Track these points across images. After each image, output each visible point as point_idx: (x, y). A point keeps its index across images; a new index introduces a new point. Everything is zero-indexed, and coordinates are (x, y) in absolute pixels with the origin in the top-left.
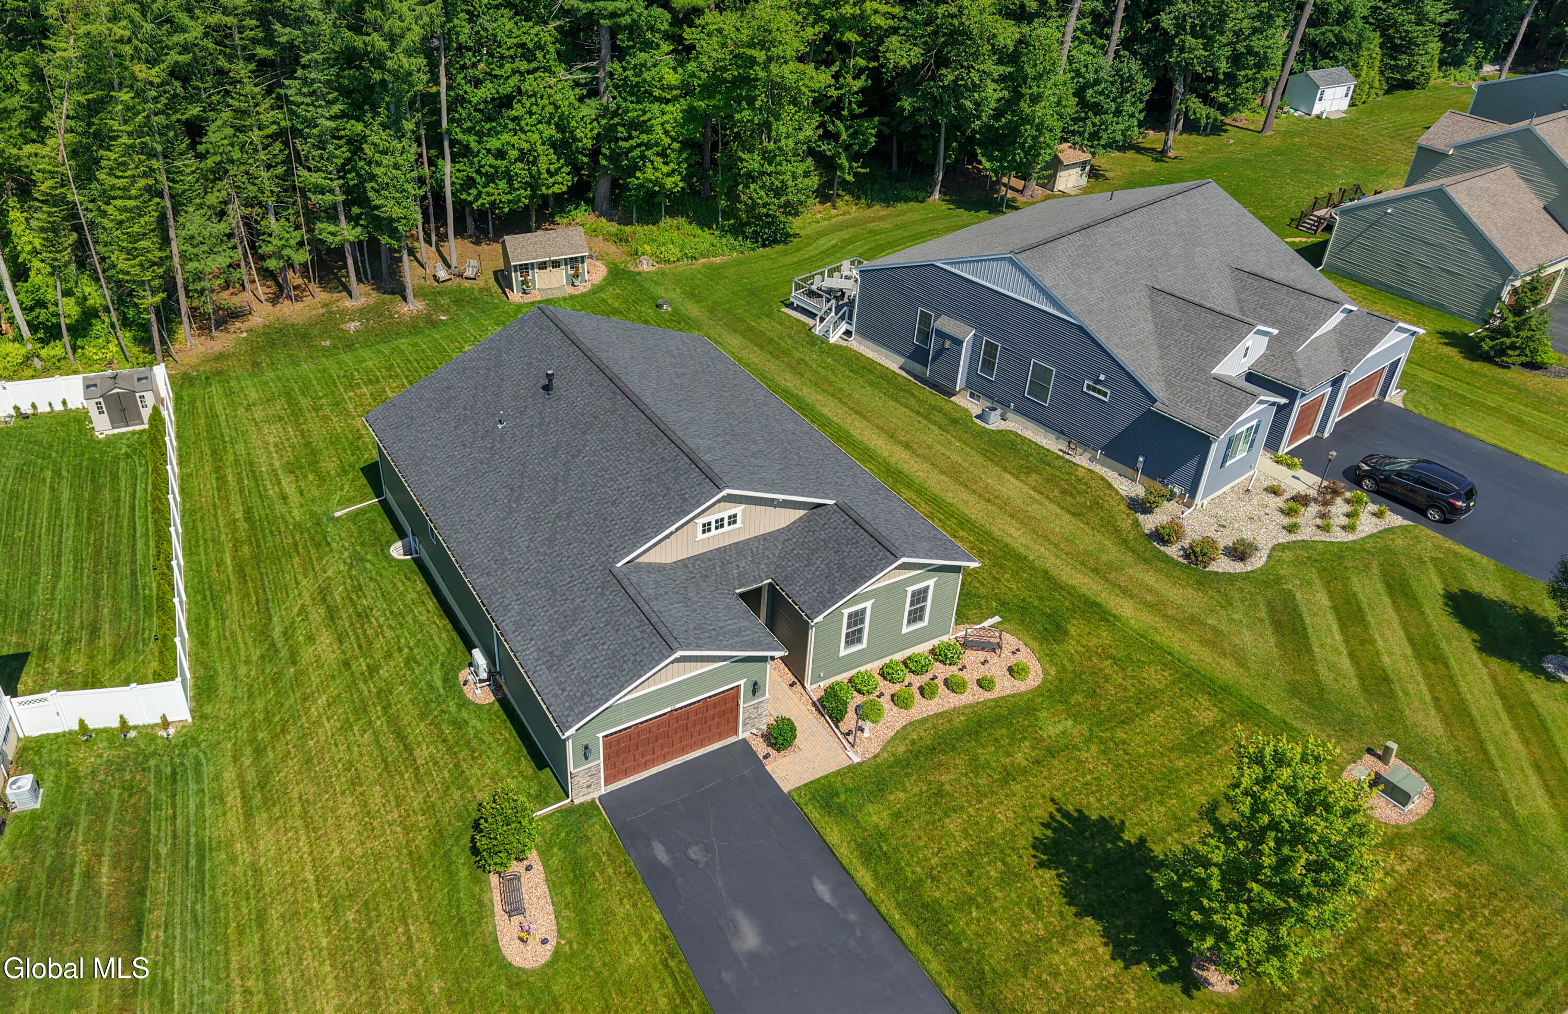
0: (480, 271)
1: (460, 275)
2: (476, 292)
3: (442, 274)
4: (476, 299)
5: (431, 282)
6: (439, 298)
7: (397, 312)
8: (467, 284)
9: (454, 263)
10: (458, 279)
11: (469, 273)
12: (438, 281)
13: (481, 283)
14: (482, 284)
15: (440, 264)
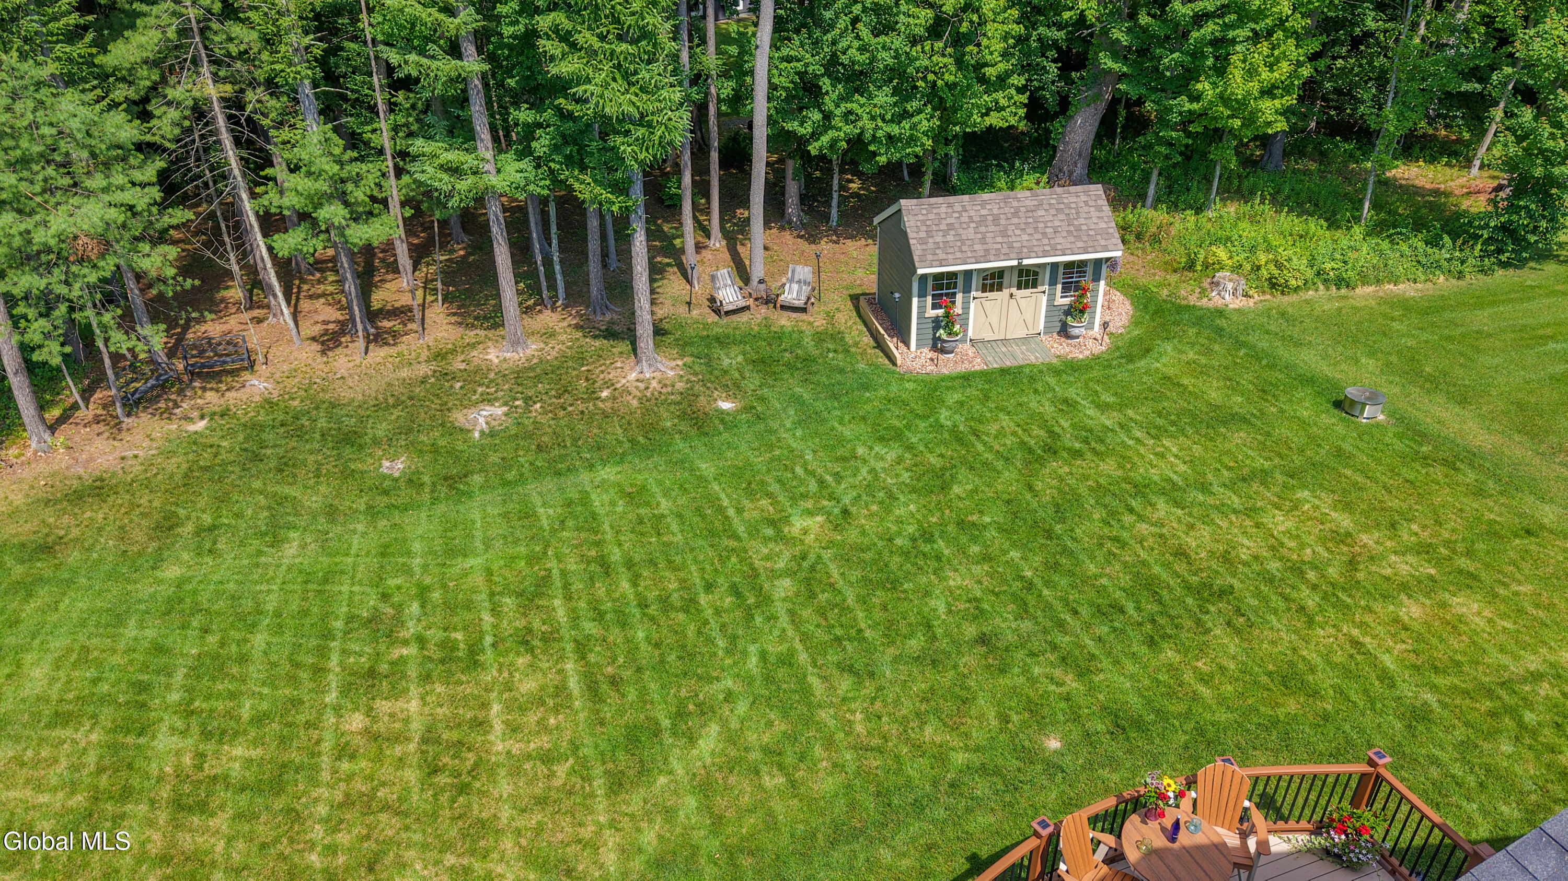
0: (816, 292)
1: (770, 301)
2: (808, 341)
3: (730, 296)
4: (808, 360)
5: (701, 312)
6: (717, 352)
7: (609, 384)
8: (785, 321)
9: (758, 271)
10: (763, 310)
11: (792, 294)
12: (717, 311)
13: (817, 319)
14: (819, 322)
15: (725, 274)
